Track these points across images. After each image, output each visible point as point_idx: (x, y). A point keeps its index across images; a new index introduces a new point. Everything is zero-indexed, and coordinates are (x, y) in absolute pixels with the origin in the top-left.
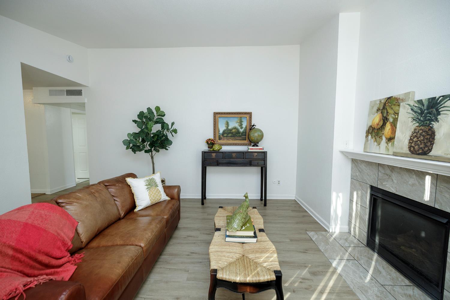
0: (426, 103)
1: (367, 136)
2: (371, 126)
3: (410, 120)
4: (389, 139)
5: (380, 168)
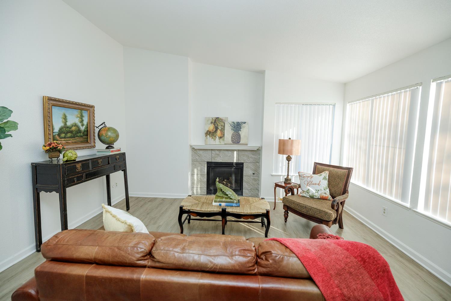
0: (236, 123)
1: (206, 136)
2: (208, 131)
4: (220, 138)
5: (213, 152)
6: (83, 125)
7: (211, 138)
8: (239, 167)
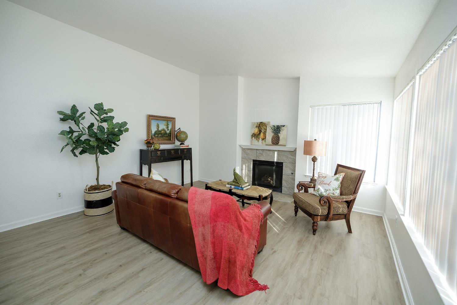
0: (276, 127)
1: (252, 138)
2: (253, 133)
3: (271, 132)
4: (263, 139)
5: (258, 151)
6: (168, 130)
7: (255, 139)
8: (279, 166)
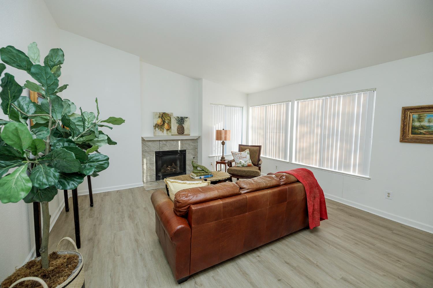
0: (180, 118)
1: (155, 129)
2: (156, 124)
3: (176, 123)
4: (168, 130)
5: (161, 142)
7: (159, 130)
8: (183, 153)
